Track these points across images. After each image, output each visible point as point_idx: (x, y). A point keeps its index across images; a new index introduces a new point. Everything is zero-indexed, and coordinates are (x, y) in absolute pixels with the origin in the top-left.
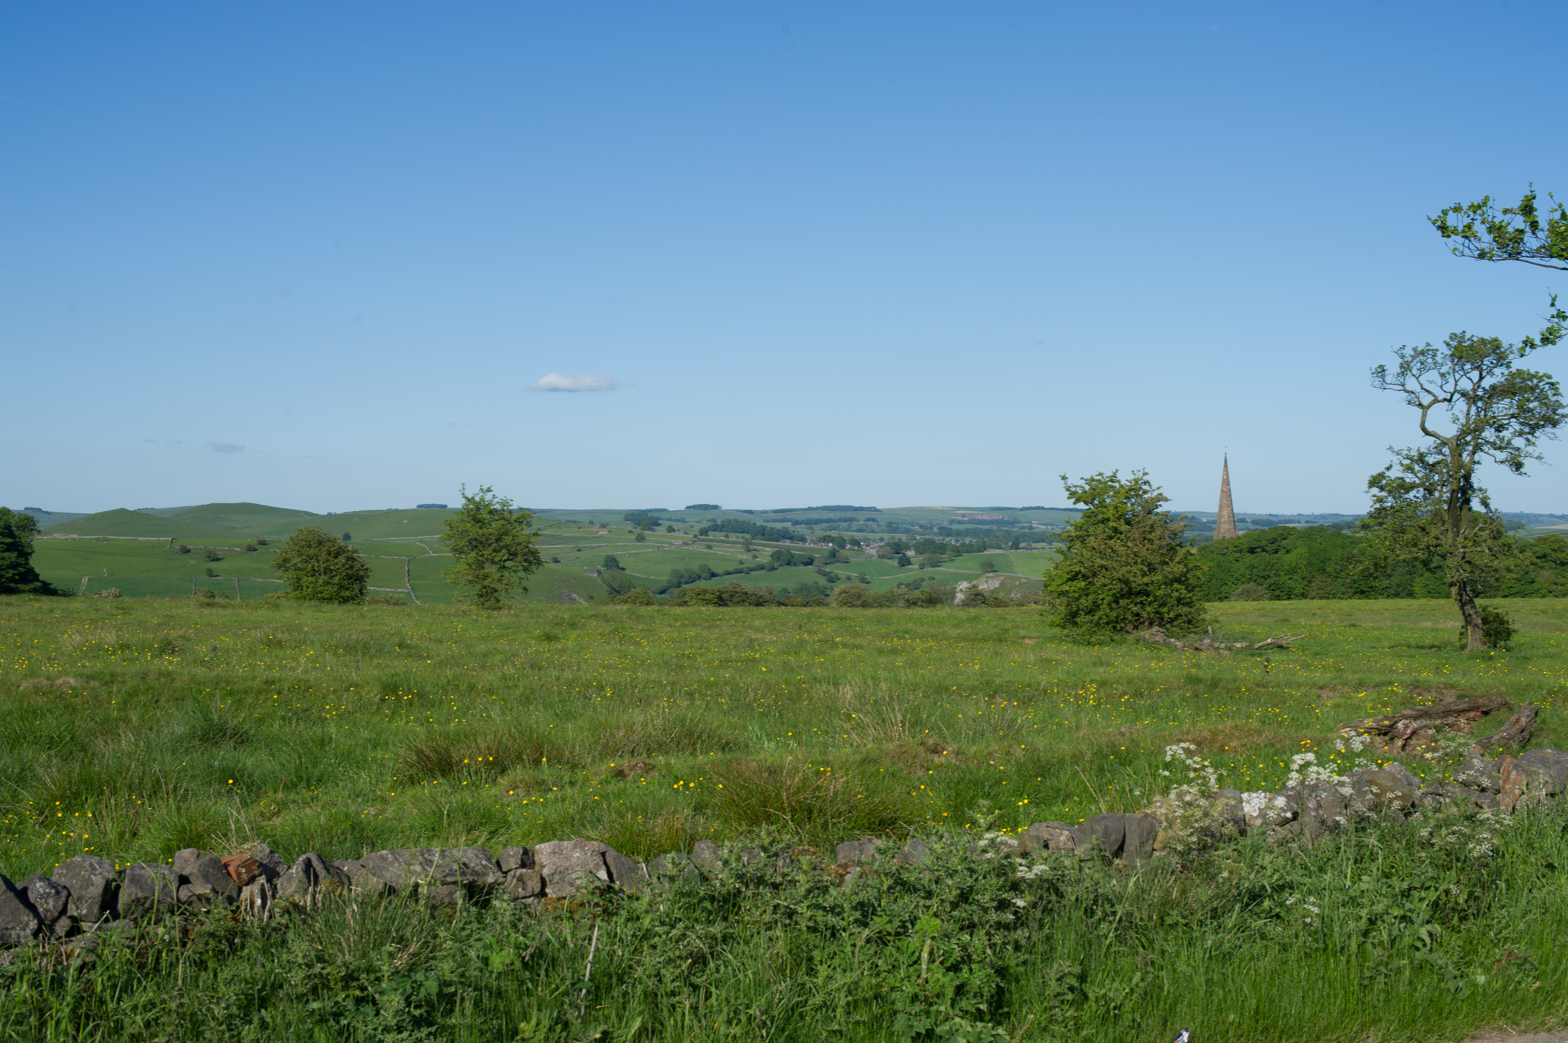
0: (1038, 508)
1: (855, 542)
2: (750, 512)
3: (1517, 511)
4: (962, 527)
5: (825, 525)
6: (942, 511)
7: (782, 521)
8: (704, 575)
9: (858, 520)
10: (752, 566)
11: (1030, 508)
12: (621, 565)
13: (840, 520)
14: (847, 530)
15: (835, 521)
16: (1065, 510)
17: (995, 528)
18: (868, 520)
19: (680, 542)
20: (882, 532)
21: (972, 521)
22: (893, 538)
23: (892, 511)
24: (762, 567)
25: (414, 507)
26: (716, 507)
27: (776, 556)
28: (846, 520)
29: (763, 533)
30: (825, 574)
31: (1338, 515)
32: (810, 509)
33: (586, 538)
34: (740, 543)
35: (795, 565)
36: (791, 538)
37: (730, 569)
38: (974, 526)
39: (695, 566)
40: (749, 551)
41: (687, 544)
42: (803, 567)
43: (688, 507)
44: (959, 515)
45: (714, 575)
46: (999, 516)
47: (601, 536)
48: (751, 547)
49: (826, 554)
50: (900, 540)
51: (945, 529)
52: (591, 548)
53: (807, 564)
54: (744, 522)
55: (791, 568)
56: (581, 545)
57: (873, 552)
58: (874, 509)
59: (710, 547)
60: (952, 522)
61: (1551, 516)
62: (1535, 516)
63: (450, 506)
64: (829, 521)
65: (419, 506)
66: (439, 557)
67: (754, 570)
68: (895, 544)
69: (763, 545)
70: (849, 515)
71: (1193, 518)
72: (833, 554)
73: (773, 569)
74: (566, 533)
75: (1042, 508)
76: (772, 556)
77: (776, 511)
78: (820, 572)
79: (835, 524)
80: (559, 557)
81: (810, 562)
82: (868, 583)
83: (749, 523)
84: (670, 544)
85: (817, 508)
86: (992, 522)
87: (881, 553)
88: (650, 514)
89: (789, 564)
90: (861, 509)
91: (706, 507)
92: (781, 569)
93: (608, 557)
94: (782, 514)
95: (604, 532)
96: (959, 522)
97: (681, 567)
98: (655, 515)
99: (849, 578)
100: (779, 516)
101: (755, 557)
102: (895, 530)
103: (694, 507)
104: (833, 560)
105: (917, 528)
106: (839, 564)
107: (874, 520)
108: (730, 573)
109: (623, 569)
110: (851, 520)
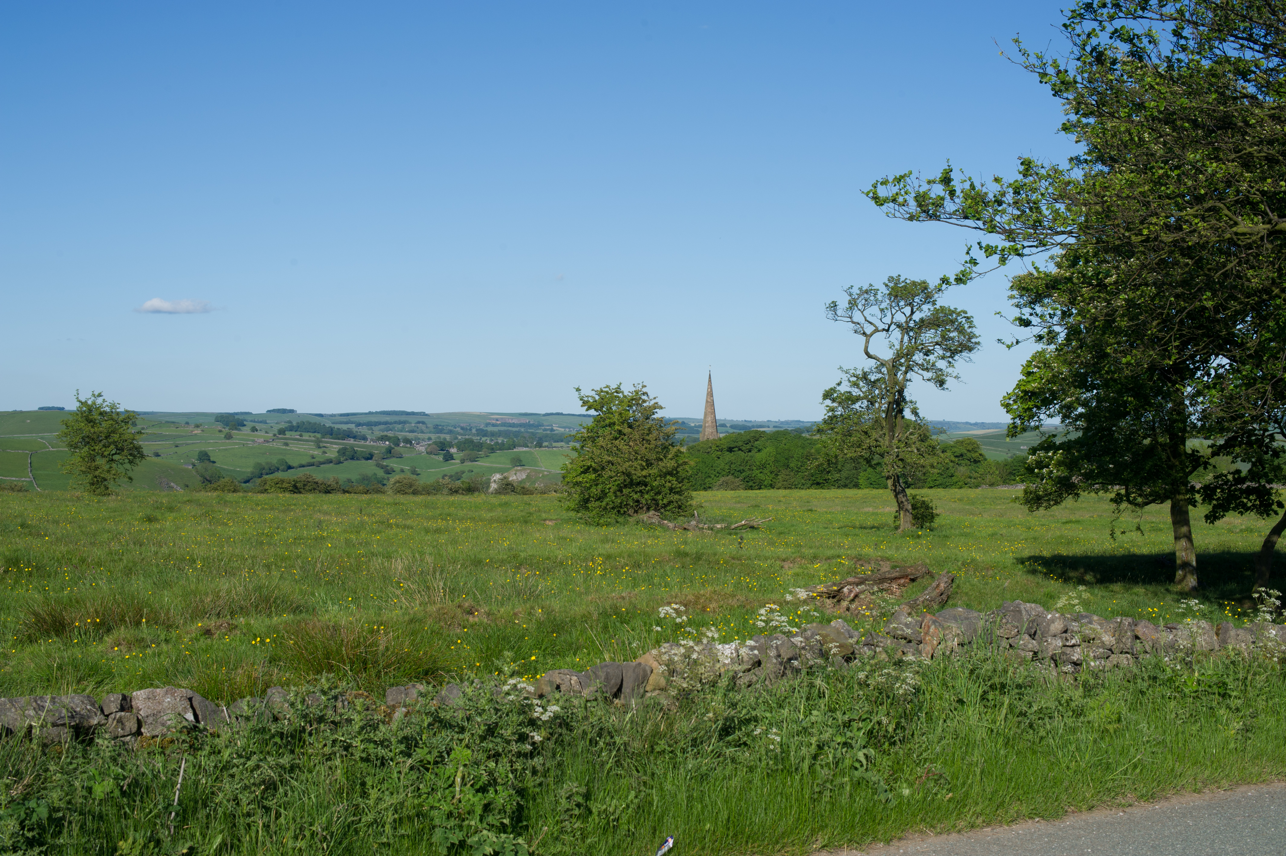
0: (558, 414)
1: (408, 441)
2: (321, 415)
3: (940, 419)
4: (496, 429)
5: (382, 427)
6: (480, 416)
7: (347, 423)
8: (281, 468)
9: (410, 423)
10: (321, 460)
11: (552, 414)
12: (212, 459)
13: (395, 422)
14: (401, 431)
15: (391, 423)
16: (580, 415)
17: (523, 430)
18: (419, 422)
19: (262, 440)
20: (430, 432)
21: (504, 425)
22: (439, 437)
23: (439, 416)
24: (330, 461)
25: (36, 409)
26: (292, 411)
27: (342, 452)
28: (400, 423)
29: (331, 433)
30: (382, 467)
31: (799, 421)
32: (370, 413)
33: (182, 436)
34: (312, 441)
35: (358, 459)
36: (355, 437)
37: (304, 463)
38: (506, 428)
39: (274, 460)
40: (320, 447)
41: (268, 442)
42: (364, 461)
43: (268, 411)
44: (493, 419)
45: (290, 467)
46: (526, 420)
47: (196, 435)
48: (321, 445)
49: (384, 450)
50: (445, 439)
51: (482, 430)
52: (187, 444)
53: (367, 459)
54: (315, 424)
55: (355, 462)
56: (179, 442)
57: (423, 449)
58: (424, 414)
59: (287, 444)
60: (487, 425)
61: (967, 423)
62: (954, 423)
63: (67, 409)
64: (386, 423)
65: (40, 408)
66: (57, 451)
67: (324, 463)
68: (441, 442)
69: (332, 443)
70: (403, 418)
71: (683, 423)
72: (389, 451)
73: (339, 462)
74: (166, 431)
75: (562, 414)
76: (338, 452)
77: (341, 415)
78: (378, 465)
79: (391, 426)
80: (160, 452)
81: (370, 457)
82: (418, 475)
83: (320, 424)
84: (254, 441)
85: (377, 413)
86: (521, 425)
87: (429, 450)
88: (236, 417)
89: (352, 458)
90: (413, 414)
91: (284, 411)
92: (346, 463)
93: (201, 452)
94: (347, 417)
95: (197, 431)
96: (494, 425)
97: (262, 461)
98: (241, 417)
99: (402, 471)
100: (344, 419)
101: (325, 452)
102: (441, 432)
103: (274, 411)
104: (389, 455)
105: (458, 429)
106: (394, 459)
107: (423, 423)
108: (303, 466)
109: (214, 462)
110: (404, 422)
